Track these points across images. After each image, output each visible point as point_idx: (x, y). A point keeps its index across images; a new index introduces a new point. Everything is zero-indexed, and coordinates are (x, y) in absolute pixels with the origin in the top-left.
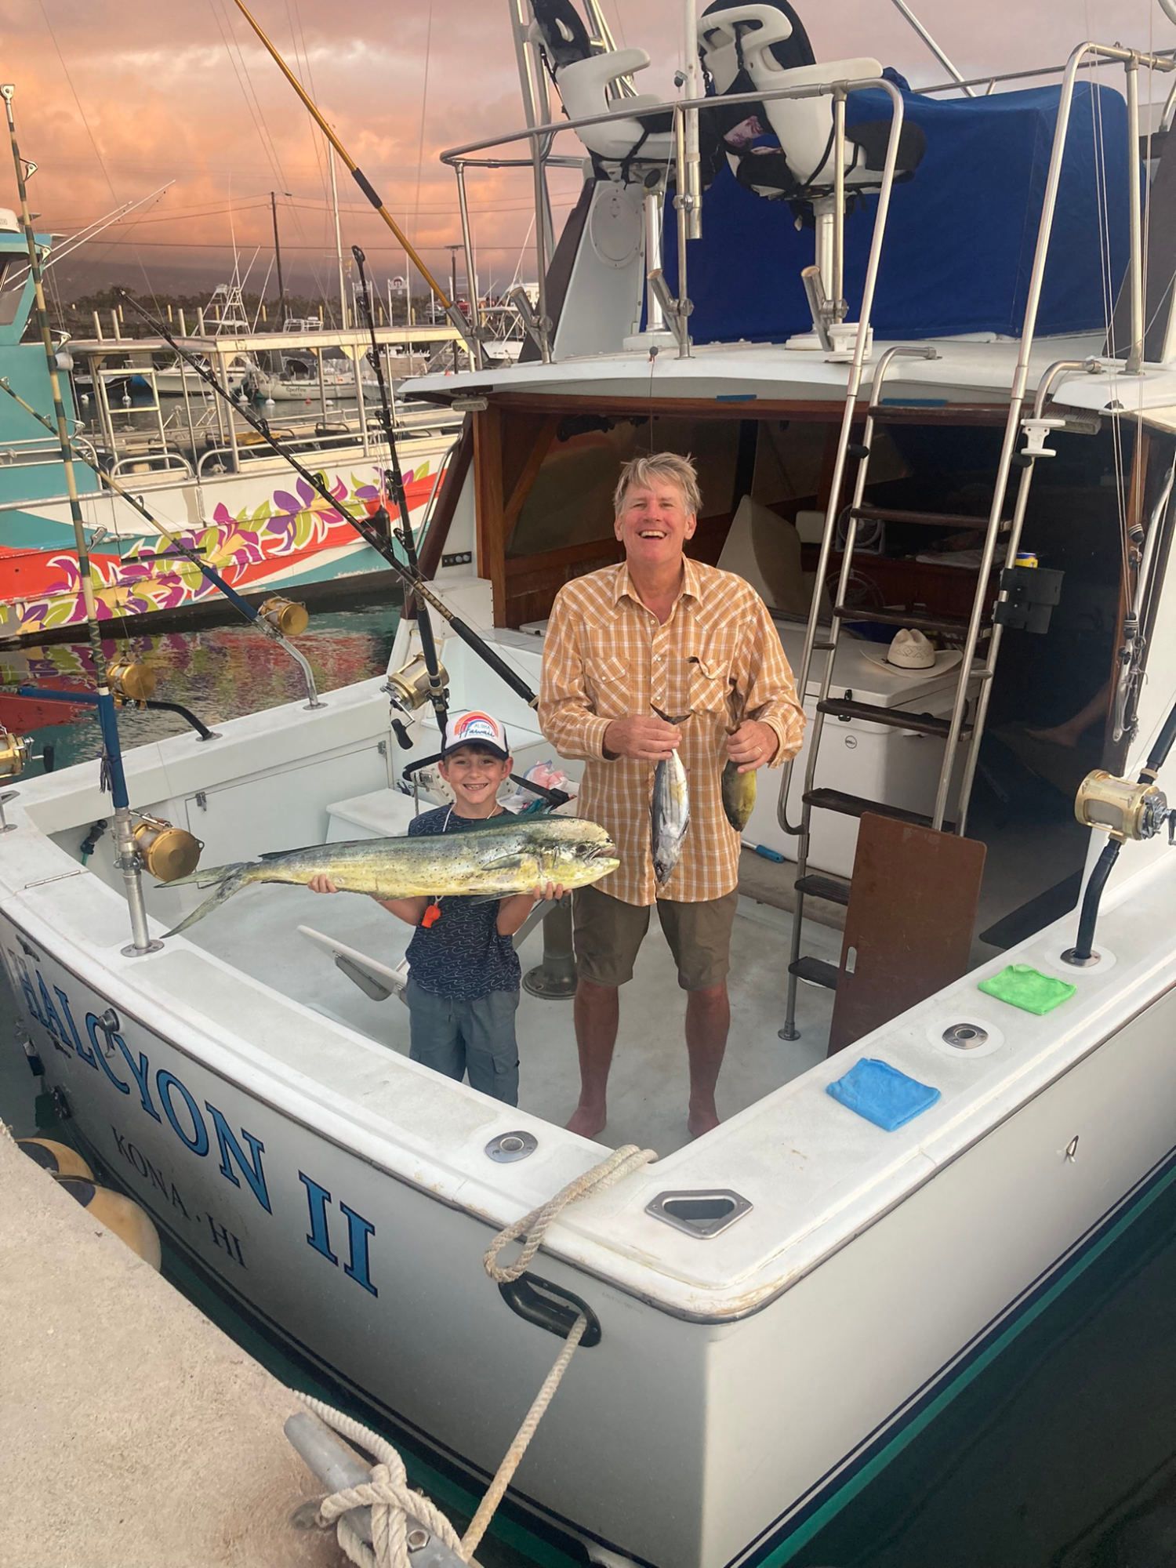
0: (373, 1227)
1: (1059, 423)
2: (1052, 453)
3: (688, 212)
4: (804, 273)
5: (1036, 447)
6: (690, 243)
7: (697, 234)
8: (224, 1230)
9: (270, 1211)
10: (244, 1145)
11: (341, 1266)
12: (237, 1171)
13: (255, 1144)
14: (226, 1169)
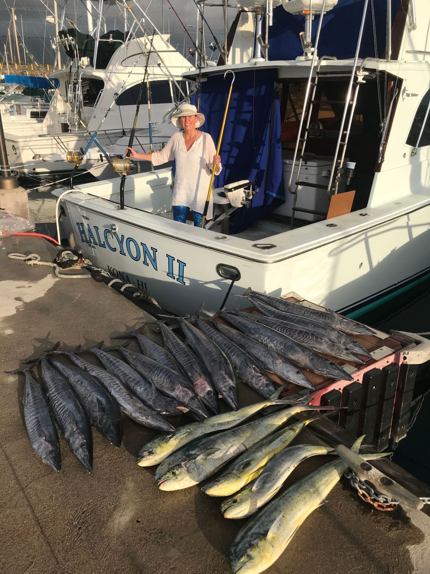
0: (185, 264)
1: (367, 73)
2: (365, 82)
3: (269, 18)
4: (301, 34)
5: (360, 79)
6: (269, 27)
7: (271, 24)
8: (142, 282)
9: (157, 270)
10: (151, 252)
11: (176, 279)
12: (148, 261)
13: (155, 250)
14: (145, 263)
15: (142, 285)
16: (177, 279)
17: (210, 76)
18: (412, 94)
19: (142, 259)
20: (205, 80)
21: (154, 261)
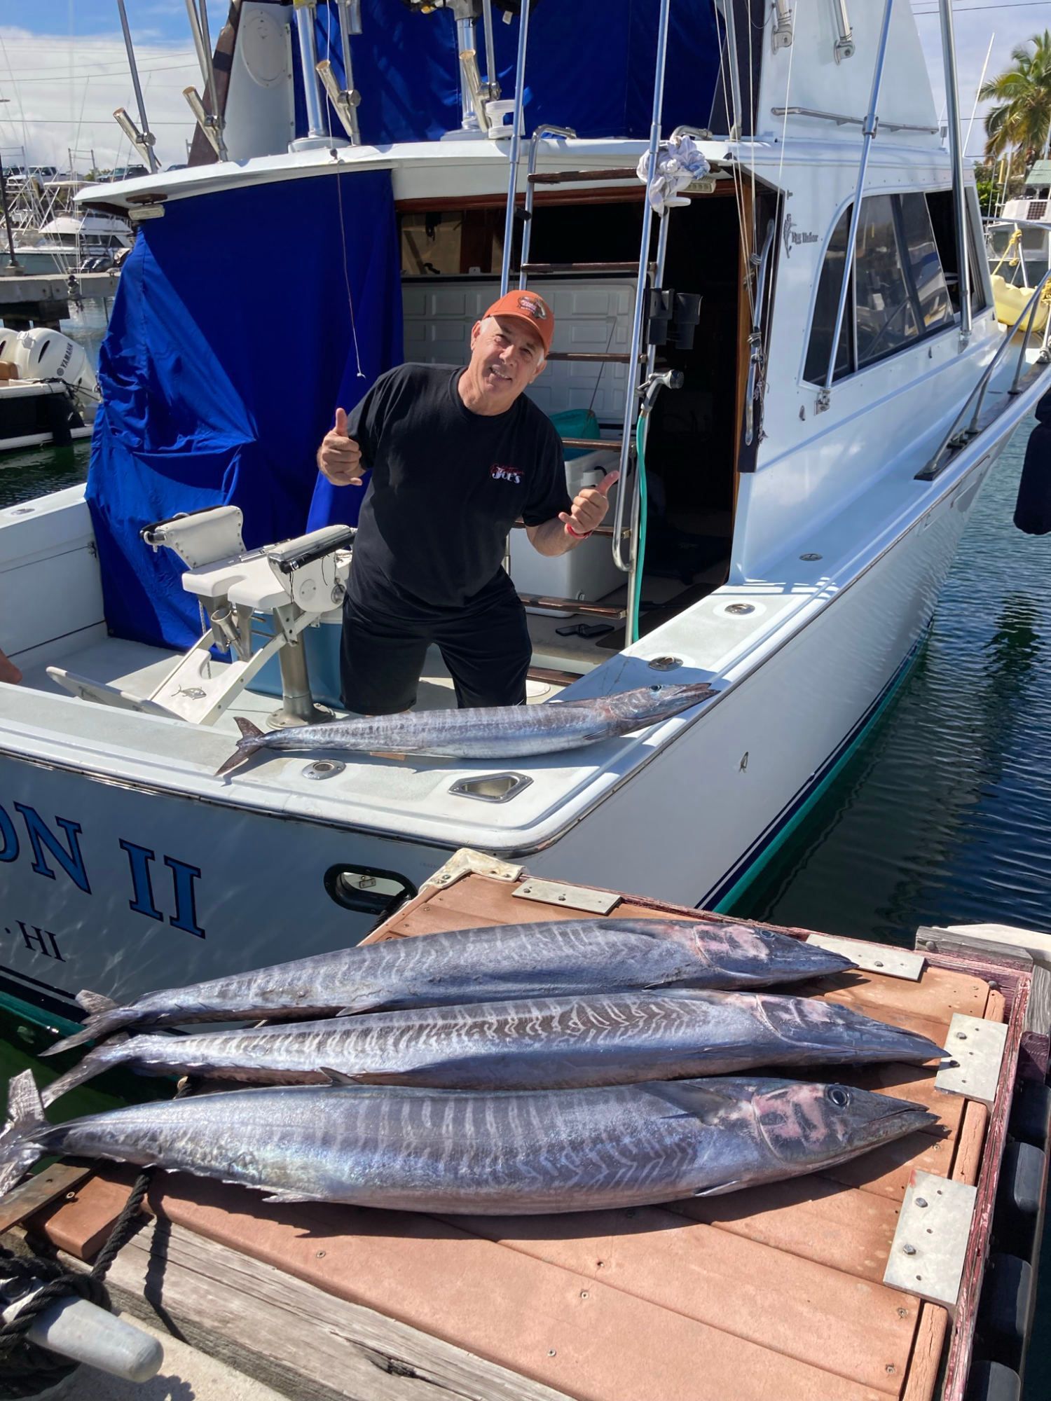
0: (198, 870)
3: (348, 7)
7: (357, 29)
8: (38, 931)
9: (89, 891)
10: (60, 833)
11: (167, 919)
12: (52, 863)
13: (71, 828)
14: (39, 866)
15: (40, 939)
16: (172, 918)
17: (170, 198)
18: (804, 234)
19: (27, 854)
20: (157, 212)
21: (75, 864)
